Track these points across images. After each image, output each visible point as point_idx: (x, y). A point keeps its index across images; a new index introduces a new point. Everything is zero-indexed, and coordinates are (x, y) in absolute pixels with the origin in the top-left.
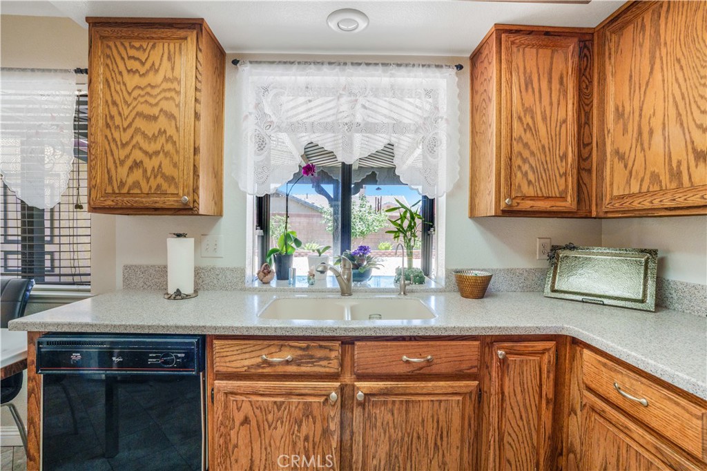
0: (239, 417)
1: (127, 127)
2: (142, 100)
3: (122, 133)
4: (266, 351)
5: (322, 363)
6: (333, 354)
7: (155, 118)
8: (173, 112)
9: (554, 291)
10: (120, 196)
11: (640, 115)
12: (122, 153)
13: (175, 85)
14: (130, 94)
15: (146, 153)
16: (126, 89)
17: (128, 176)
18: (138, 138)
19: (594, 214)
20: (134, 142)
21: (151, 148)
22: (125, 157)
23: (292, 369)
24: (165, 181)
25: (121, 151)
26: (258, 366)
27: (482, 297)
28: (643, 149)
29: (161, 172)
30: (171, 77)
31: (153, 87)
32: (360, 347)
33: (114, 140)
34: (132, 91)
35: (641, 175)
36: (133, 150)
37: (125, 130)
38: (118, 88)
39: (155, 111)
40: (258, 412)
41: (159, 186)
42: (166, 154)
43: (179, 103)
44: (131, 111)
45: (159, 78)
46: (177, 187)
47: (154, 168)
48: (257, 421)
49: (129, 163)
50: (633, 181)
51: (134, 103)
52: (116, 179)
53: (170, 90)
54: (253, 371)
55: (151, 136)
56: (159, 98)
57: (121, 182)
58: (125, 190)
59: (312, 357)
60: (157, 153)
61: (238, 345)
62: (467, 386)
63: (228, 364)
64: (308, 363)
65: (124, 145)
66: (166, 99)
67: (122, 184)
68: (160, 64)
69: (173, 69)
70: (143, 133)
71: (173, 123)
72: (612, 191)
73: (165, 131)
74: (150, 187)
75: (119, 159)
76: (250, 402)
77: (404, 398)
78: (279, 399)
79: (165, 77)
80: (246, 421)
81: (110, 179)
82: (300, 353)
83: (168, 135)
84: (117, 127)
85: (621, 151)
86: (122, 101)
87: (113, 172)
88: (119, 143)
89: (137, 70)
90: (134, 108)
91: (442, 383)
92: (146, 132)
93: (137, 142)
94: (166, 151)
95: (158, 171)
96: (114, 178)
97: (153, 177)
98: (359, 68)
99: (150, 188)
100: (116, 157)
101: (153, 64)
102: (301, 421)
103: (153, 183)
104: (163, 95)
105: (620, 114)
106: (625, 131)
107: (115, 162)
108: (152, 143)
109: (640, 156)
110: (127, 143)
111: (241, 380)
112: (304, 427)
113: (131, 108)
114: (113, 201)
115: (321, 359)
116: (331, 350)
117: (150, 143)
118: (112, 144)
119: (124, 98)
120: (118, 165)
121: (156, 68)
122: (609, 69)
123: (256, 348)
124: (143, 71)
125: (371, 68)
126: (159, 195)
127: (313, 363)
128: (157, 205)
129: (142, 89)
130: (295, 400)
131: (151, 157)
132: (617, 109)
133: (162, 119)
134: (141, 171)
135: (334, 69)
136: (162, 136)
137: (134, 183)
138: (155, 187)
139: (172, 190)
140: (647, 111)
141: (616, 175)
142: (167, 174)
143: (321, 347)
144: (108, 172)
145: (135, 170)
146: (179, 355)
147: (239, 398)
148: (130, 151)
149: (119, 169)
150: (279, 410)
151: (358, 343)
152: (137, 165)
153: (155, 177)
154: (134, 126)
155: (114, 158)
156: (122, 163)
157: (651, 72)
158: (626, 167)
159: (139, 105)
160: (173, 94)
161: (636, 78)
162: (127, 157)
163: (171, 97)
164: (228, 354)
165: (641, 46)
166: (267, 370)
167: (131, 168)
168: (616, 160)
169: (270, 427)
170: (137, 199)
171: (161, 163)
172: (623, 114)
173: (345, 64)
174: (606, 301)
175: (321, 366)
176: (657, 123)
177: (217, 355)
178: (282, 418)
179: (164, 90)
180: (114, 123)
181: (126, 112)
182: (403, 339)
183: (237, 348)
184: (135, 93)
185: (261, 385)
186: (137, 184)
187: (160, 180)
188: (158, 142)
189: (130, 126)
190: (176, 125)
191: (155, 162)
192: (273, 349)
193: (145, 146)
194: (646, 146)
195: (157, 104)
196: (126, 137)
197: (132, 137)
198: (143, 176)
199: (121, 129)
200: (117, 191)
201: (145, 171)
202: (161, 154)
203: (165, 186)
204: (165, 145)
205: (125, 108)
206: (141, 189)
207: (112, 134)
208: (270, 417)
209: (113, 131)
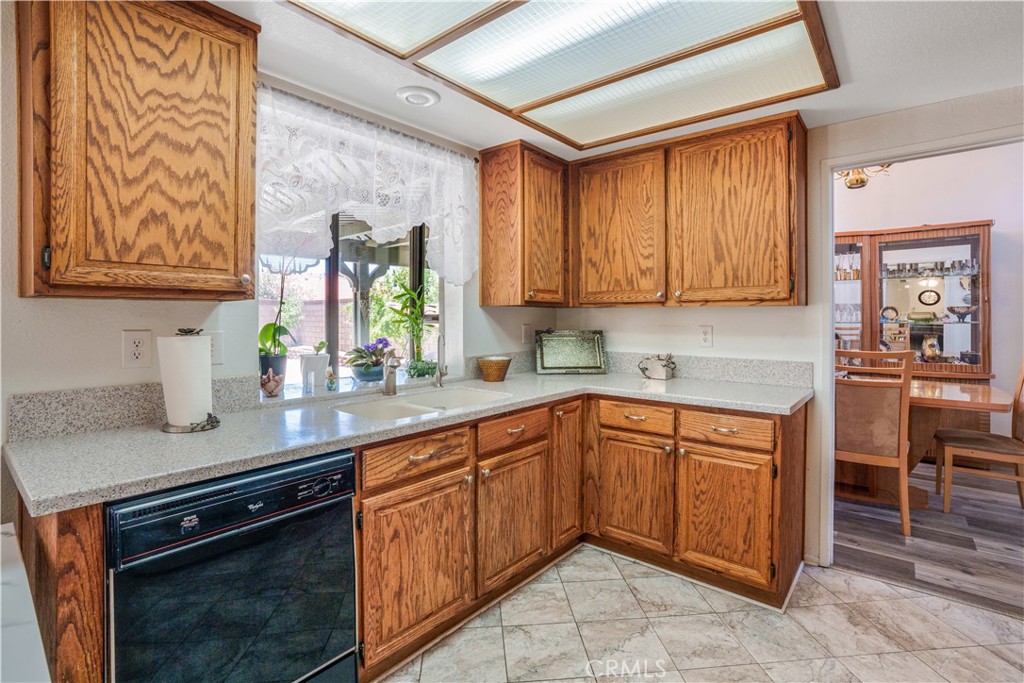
0: (388, 533)
1: (136, 153)
2: (166, 115)
3: (125, 160)
4: (413, 451)
5: (457, 451)
6: (465, 439)
7: (189, 150)
8: (219, 148)
9: (544, 368)
10: (119, 268)
11: (607, 239)
12: (127, 196)
13: (221, 108)
14: (141, 99)
15: (173, 201)
16: (134, 88)
17: (138, 234)
18: (158, 175)
19: (571, 305)
20: (150, 179)
21: (184, 195)
22: (133, 202)
23: (434, 464)
24: (208, 249)
25: (123, 192)
26: (406, 469)
27: (502, 380)
28: (609, 262)
29: (201, 235)
30: (215, 94)
31: (186, 101)
32: (483, 428)
33: (108, 169)
34: (146, 95)
35: (608, 279)
36: (149, 194)
37: (131, 156)
38: (115, 81)
39: (190, 139)
40: (406, 520)
41: (196, 257)
42: (209, 208)
43: (229, 136)
44: (144, 128)
45: (195, 89)
46: (226, 260)
47: (187, 226)
48: (406, 531)
49: (140, 213)
50: (603, 283)
51: (151, 117)
52: (114, 238)
53: (213, 113)
54: (401, 476)
55: (181, 177)
56: (195, 120)
57: (124, 243)
58: (133, 257)
59: (449, 447)
60: (193, 205)
61: (387, 451)
62: (542, 446)
63: (378, 476)
64: (446, 454)
65: (129, 183)
66: (209, 125)
67: (126, 247)
68: (197, 68)
69: (218, 82)
70: (168, 169)
71: (220, 164)
72: (587, 287)
73: (206, 174)
74: (181, 255)
75: (120, 204)
76: (399, 511)
77: (509, 467)
78: (424, 500)
79: (205, 90)
80: (396, 534)
81: (100, 236)
82: (440, 445)
83: (211, 180)
84: (115, 149)
85: (594, 260)
86: (126, 107)
87: (106, 224)
88: (119, 177)
89: (155, 63)
90: (150, 124)
91: (530, 447)
92: (173, 169)
93: (157, 181)
94: (208, 203)
95: (195, 233)
96: (108, 235)
97: (185, 240)
98: (396, 137)
99: (181, 257)
100: (113, 200)
101: (185, 64)
102: (442, 516)
103: (188, 252)
104: (202, 117)
105: (592, 234)
106: (596, 246)
107: (110, 207)
108: (185, 187)
109: (607, 266)
110: (136, 181)
111: (385, 492)
112: (445, 521)
113: (143, 122)
114: (106, 275)
115: (456, 447)
116: (463, 436)
117: (180, 186)
118: (103, 175)
119: (129, 103)
120: (117, 213)
121: (191, 72)
122: (583, 198)
123: (404, 450)
124: (166, 68)
125: (407, 140)
126: (195, 270)
127: (449, 453)
128: (194, 286)
129: (166, 98)
130: (437, 495)
131: (182, 209)
132: (590, 229)
133: (201, 153)
134: (163, 229)
135: (371, 130)
136: (202, 181)
137: (150, 247)
138: (190, 257)
139: (219, 263)
140: (612, 237)
141: (589, 277)
142: (211, 240)
143: (456, 434)
144: (96, 223)
145: (152, 226)
146: (335, 477)
147: (388, 511)
148: (142, 193)
149: (120, 221)
150: (424, 511)
151: (481, 425)
152: (154, 218)
153: (191, 241)
154: (150, 153)
155: (107, 201)
156: (126, 211)
157: (613, 211)
158: (597, 272)
159: (160, 121)
160: (218, 120)
161: (603, 211)
162: (137, 202)
163: (216, 124)
164: (378, 463)
165: (606, 192)
166: (414, 471)
167: (144, 223)
168: (589, 266)
169: (416, 532)
170: (156, 273)
171: (200, 221)
172: (594, 234)
173: (384, 128)
174: (581, 371)
175: (455, 454)
176: (618, 246)
177: (368, 468)
178: (427, 519)
179: (204, 111)
180: (109, 138)
181: (134, 126)
182: (504, 415)
183: (387, 454)
184: (153, 101)
185: (408, 490)
186: (156, 249)
187: (197, 246)
188: (194, 187)
189: (141, 152)
190: (224, 167)
191: (190, 218)
192: (418, 447)
193: (172, 190)
194: (611, 259)
195: (193, 128)
196: (134, 169)
197: (146, 171)
198: (169, 238)
199: (124, 154)
200: (115, 258)
201: (171, 230)
202: (201, 207)
203: (207, 256)
204: (206, 194)
205: (132, 119)
206: (164, 258)
207: (103, 158)
208: (417, 522)
209: (106, 152)
